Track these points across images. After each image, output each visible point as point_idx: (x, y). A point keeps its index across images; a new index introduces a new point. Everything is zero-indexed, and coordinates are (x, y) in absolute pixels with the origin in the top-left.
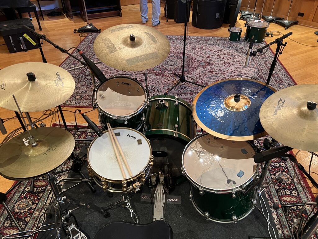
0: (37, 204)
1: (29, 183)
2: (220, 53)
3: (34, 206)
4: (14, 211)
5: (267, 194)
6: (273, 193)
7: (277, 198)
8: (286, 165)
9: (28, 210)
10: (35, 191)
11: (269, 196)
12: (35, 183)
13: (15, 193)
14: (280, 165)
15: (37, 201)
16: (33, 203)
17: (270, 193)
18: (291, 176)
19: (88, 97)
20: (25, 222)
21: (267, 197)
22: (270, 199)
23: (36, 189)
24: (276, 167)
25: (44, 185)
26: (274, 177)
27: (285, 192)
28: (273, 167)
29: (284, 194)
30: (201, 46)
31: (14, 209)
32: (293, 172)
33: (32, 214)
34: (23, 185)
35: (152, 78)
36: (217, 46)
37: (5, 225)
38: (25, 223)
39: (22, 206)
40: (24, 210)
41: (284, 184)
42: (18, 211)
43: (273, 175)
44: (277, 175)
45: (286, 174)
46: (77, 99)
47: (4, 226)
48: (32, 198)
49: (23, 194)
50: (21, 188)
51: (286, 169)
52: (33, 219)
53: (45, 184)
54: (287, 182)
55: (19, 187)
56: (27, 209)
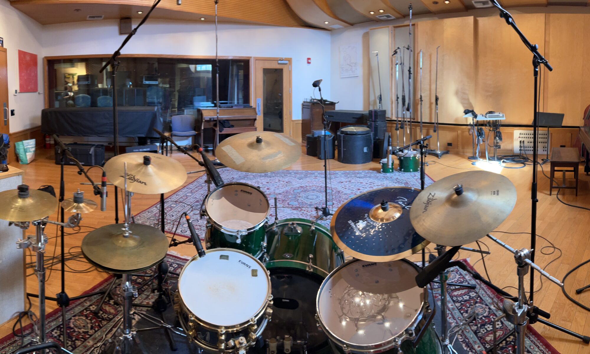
0: (96, 331)
1: (97, 302)
2: (373, 185)
3: (91, 332)
4: (69, 324)
5: (464, 343)
6: (471, 338)
7: (478, 344)
8: (476, 293)
9: (83, 332)
10: (99, 315)
11: (467, 345)
12: (103, 306)
13: (78, 305)
14: (470, 296)
15: (98, 328)
16: (92, 328)
17: (467, 340)
18: (486, 305)
19: (199, 227)
20: (74, 344)
21: (465, 348)
22: (470, 349)
23: (102, 312)
24: (466, 301)
25: (112, 313)
26: (466, 315)
27: (486, 329)
28: (463, 303)
29: (485, 333)
30: (349, 179)
31: (69, 321)
32: (487, 299)
33: (85, 340)
34: (90, 301)
35: (286, 212)
36: (368, 179)
37: (53, 333)
38: (74, 346)
39: (79, 324)
40: (79, 330)
41: (481, 318)
42: (72, 326)
43: (464, 313)
44: (469, 311)
45: (480, 305)
46: (185, 227)
47: (51, 334)
48: (93, 322)
49: (85, 311)
50: (86, 303)
51: (479, 299)
52: (84, 346)
53: (114, 312)
54: (485, 315)
55: (85, 301)
56: (83, 330)
